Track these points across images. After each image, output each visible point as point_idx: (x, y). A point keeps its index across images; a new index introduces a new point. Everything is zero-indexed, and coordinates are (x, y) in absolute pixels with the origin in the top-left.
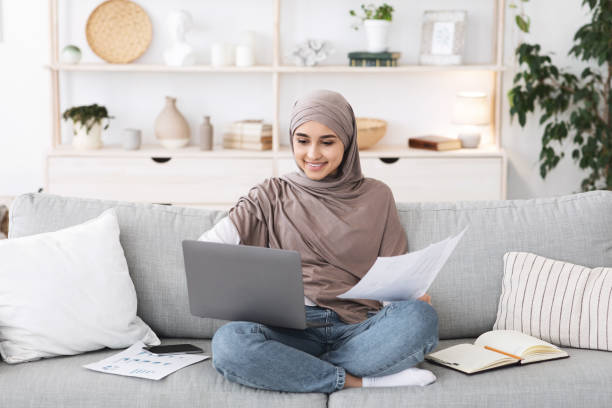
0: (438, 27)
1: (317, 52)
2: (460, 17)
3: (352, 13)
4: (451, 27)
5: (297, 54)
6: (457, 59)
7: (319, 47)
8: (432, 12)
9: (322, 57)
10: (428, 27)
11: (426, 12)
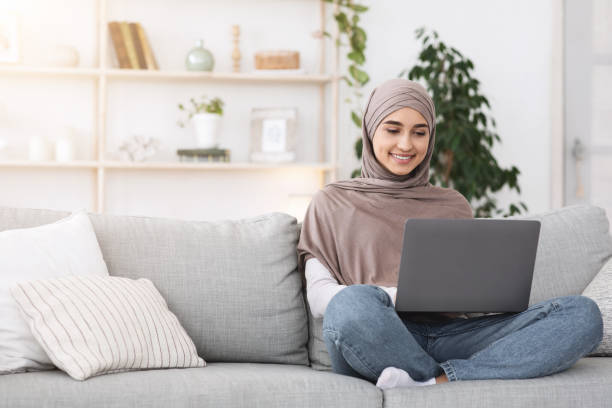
0: (268, 125)
1: (145, 146)
2: (291, 114)
3: (181, 107)
4: (281, 125)
5: (124, 148)
6: (290, 157)
7: (147, 141)
8: (260, 110)
9: (151, 152)
10: (256, 125)
11: (254, 110)
